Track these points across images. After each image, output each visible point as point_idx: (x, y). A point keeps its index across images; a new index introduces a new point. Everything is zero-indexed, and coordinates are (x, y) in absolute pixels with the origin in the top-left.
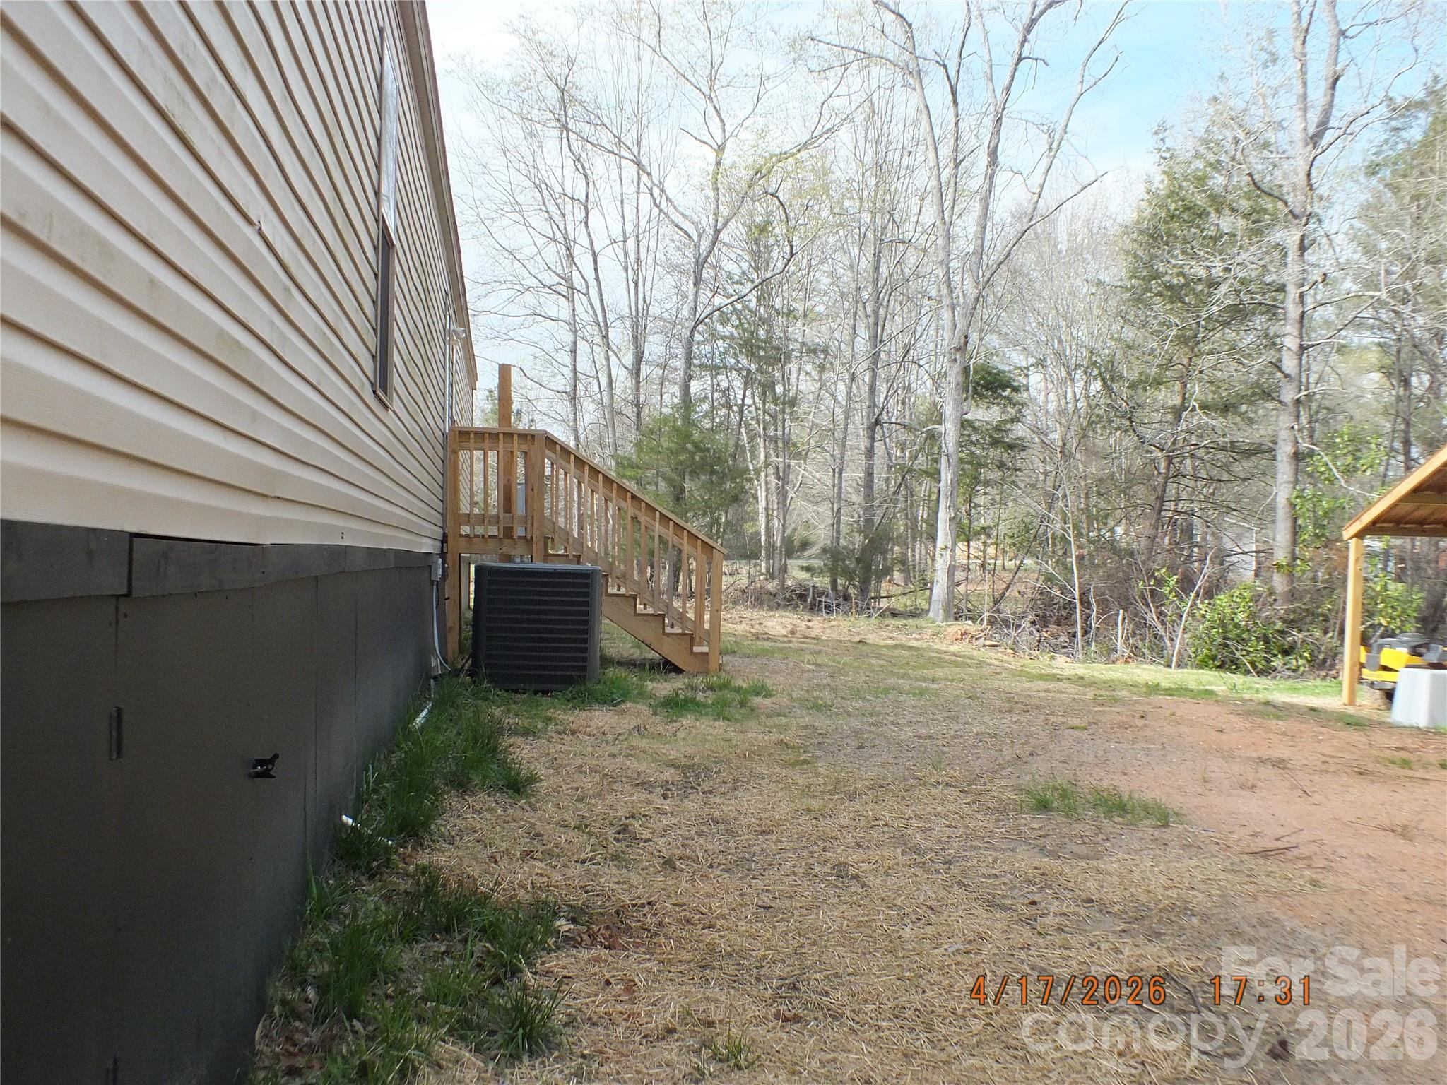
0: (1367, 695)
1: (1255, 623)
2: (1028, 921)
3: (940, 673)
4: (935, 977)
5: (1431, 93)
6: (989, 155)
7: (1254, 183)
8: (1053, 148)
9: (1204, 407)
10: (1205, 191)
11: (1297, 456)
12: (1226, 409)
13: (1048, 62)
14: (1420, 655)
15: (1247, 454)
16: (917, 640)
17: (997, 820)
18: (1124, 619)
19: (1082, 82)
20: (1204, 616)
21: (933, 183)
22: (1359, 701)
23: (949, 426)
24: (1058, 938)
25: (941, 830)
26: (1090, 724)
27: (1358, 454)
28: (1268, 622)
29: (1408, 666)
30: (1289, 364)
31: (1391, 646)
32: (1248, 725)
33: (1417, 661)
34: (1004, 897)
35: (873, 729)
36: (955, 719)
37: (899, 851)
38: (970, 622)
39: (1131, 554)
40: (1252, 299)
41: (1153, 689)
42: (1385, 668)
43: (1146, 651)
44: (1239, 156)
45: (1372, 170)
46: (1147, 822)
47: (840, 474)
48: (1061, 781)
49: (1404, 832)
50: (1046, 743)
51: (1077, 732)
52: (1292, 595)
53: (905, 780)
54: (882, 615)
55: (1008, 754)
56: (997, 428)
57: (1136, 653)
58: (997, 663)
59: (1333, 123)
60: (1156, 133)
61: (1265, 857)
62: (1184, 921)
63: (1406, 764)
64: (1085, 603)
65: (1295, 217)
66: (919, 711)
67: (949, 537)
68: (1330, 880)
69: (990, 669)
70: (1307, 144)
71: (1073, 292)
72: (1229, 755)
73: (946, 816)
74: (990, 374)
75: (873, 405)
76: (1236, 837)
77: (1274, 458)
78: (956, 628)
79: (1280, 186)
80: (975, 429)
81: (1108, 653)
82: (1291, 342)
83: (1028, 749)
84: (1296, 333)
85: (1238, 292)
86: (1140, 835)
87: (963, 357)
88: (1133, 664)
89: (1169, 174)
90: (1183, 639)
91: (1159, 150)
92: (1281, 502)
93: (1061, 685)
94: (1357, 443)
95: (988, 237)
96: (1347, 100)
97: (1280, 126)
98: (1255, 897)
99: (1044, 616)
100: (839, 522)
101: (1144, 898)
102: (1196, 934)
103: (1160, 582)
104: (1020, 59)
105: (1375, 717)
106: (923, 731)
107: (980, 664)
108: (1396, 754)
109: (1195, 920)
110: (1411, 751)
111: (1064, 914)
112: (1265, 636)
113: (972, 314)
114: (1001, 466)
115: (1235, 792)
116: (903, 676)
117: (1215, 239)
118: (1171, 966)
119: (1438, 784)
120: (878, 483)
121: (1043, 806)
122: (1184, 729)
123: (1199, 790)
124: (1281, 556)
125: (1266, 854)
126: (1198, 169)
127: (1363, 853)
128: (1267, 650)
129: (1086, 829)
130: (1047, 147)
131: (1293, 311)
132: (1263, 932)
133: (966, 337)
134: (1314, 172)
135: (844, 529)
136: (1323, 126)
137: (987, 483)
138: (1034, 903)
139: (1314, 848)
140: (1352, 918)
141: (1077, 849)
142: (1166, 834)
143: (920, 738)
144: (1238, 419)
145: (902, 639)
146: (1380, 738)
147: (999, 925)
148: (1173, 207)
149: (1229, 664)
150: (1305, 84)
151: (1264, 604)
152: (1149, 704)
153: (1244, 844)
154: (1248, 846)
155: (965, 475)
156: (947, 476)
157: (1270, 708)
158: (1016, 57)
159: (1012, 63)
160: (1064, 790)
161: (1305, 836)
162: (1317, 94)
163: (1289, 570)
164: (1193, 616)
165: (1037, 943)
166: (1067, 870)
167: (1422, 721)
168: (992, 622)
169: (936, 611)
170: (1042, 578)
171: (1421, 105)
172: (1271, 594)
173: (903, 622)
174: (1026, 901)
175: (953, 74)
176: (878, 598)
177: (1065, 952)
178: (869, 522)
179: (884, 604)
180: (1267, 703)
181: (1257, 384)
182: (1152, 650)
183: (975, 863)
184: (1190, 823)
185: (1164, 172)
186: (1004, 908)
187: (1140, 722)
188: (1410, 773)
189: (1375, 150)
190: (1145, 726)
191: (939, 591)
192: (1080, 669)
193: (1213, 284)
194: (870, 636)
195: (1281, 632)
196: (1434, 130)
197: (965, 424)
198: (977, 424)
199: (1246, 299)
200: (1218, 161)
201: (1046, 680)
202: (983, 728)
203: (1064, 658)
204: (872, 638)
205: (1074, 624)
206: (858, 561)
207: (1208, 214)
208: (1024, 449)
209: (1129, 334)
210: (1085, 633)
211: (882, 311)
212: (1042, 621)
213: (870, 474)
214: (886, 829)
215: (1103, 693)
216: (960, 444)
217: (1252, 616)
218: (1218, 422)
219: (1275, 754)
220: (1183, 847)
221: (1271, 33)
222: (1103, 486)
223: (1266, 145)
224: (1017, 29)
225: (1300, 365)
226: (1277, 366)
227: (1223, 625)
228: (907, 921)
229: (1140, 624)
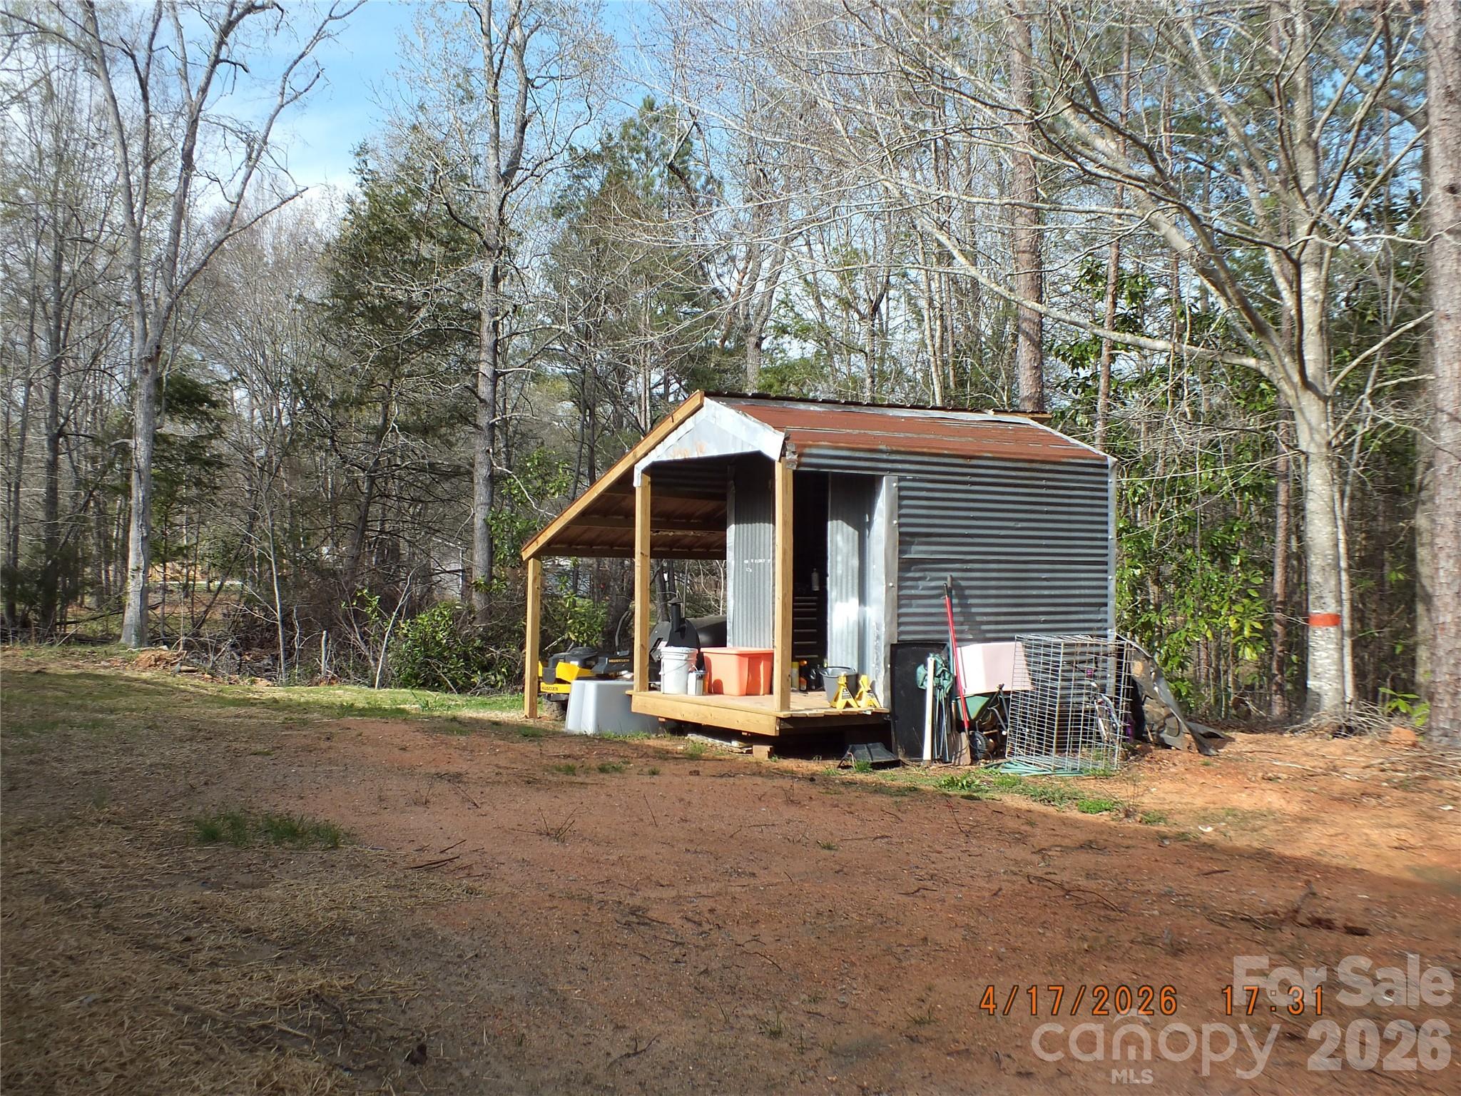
0: (545, 707)
1: (456, 641)
2: (179, 959)
3: (123, 702)
4: (63, 1033)
5: (605, 147)
6: (183, 158)
7: (451, 213)
8: (252, 160)
9: (405, 428)
10: (405, 216)
11: (494, 480)
12: (425, 431)
13: (249, 68)
14: (590, 667)
15: (446, 476)
16: (105, 667)
17: (160, 856)
18: (327, 641)
19: (282, 94)
20: (406, 636)
21: (121, 181)
22: (539, 713)
23: (140, 440)
24: (208, 974)
25: (96, 870)
26: (274, 748)
27: (547, 478)
28: (468, 640)
29: (579, 678)
30: (484, 390)
31: (565, 660)
32: (431, 741)
33: (587, 672)
34: (158, 936)
35: (32, 767)
36: (129, 751)
37: (42, 899)
38: (165, 647)
39: (334, 574)
40: (450, 324)
41: (349, 709)
42: (560, 681)
43: (351, 672)
44: (437, 186)
45: (559, 211)
46: (318, 845)
47: (17, 487)
48: (235, 810)
49: (557, 835)
50: (223, 772)
51: (259, 758)
52: (489, 613)
53: (60, 821)
54: (68, 642)
55: (181, 784)
56: (194, 444)
57: (340, 675)
58: (192, 689)
59: (523, 164)
60: (358, 154)
61: (428, 870)
62: (341, 942)
63: (570, 770)
64: (287, 624)
65: (489, 249)
66: (90, 744)
67: (142, 558)
68: (486, 886)
69: (179, 697)
70: (499, 181)
71: (278, 307)
72: (408, 772)
73: (103, 856)
74: (186, 387)
75: (55, 414)
76: (403, 853)
77: (472, 481)
78: (149, 654)
79: (477, 218)
80: (169, 444)
81: (311, 676)
82: (485, 369)
83: (203, 778)
84: (490, 360)
85: (435, 317)
86: (309, 858)
87: (155, 368)
88: (336, 686)
89: (371, 196)
90: (386, 658)
91: (361, 171)
92: (478, 522)
93: (254, 710)
94: (546, 468)
95: (182, 242)
96: (534, 144)
97: (476, 160)
98: (413, 911)
99: (247, 639)
100: (16, 539)
101: (303, 922)
102: (351, 953)
103: (363, 602)
104: (217, 61)
105: (551, 728)
106: (89, 766)
107: (174, 690)
108: (563, 761)
109: (352, 939)
110: (576, 758)
111: (220, 948)
112: (465, 653)
113: (165, 324)
114: (199, 483)
115: (408, 809)
116: (78, 708)
117: (415, 264)
118: (321, 986)
119: (595, 788)
120: (64, 499)
121: (211, 836)
122: (370, 749)
123: (375, 809)
124: (479, 575)
125: (430, 867)
126: (399, 194)
127: (519, 858)
128: (467, 667)
129: (253, 857)
130: (244, 156)
131: (487, 339)
132: (415, 943)
133: (158, 347)
134: (506, 208)
135: (24, 549)
136: (514, 166)
137: (183, 501)
138: (188, 939)
139: (476, 857)
140: (498, 920)
141: (242, 879)
142: (334, 856)
143: (85, 773)
144: (437, 441)
145: (89, 668)
146: (552, 748)
147: (147, 967)
148: (375, 228)
149: (432, 683)
150: (497, 124)
151: (464, 622)
152: (338, 725)
153: (408, 859)
154: (414, 860)
155: (159, 491)
156: (138, 493)
157: (456, 725)
158: (213, 58)
159: (207, 63)
160: (236, 819)
161: (469, 845)
162: (508, 134)
163: (486, 590)
164: (396, 635)
165: (186, 982)
166: (228, 901)
167: (589, 728)
168: (188, 646)
169: (128, 637)
170: (243, 600)
171: (598, 157)
172: (470, 613)
173: (89, 649)
174: (181, 938)
175: (141, 66)
176: (65, 624)
177: (214, 987)
178: (51, 542)
179: (71, 630)
180: (454, 719)
181: (455, 407)
182: (356, 670)
183: (129, 903)
184: (361, 843)
185: (366, 194)
186: (155, 948)
187: (324, 745)
188: (574, 779)
189: (559, 193)
190: (330, 748)
191: (131, 613)
192: (279, 693)
193: (413, 308)
194: (52, 666)
195: (480, 649)
196: (610, 182)
197: (158, 440)
198: (171, 439)
199: (444, 324)
200: (419, 189)
201: (239, 705)
202: (157, 760)
203: (265, 681)
204: (54, 668)
205: (276, 647)
206: (40, 583)
207: (408, 239)
208: (221, 466)
209: (333, 352)
210: (289, 654)
211: (66, 313)
212: (243, 644)
213: (52, 490)
214: (31, 877)
215: (295, 716)
216: (152, 458)
217: (453, 634)
218: (418, 444)
219: (453, 769)
220: (351, 868)
221: (468, 72)
222: (304, 507)
223: (464, 178)
224: (213, 29)
225: (495, 391)
226: (473, 390)
227: (425, 643)
228: (40, 975)
229: (342, 646)
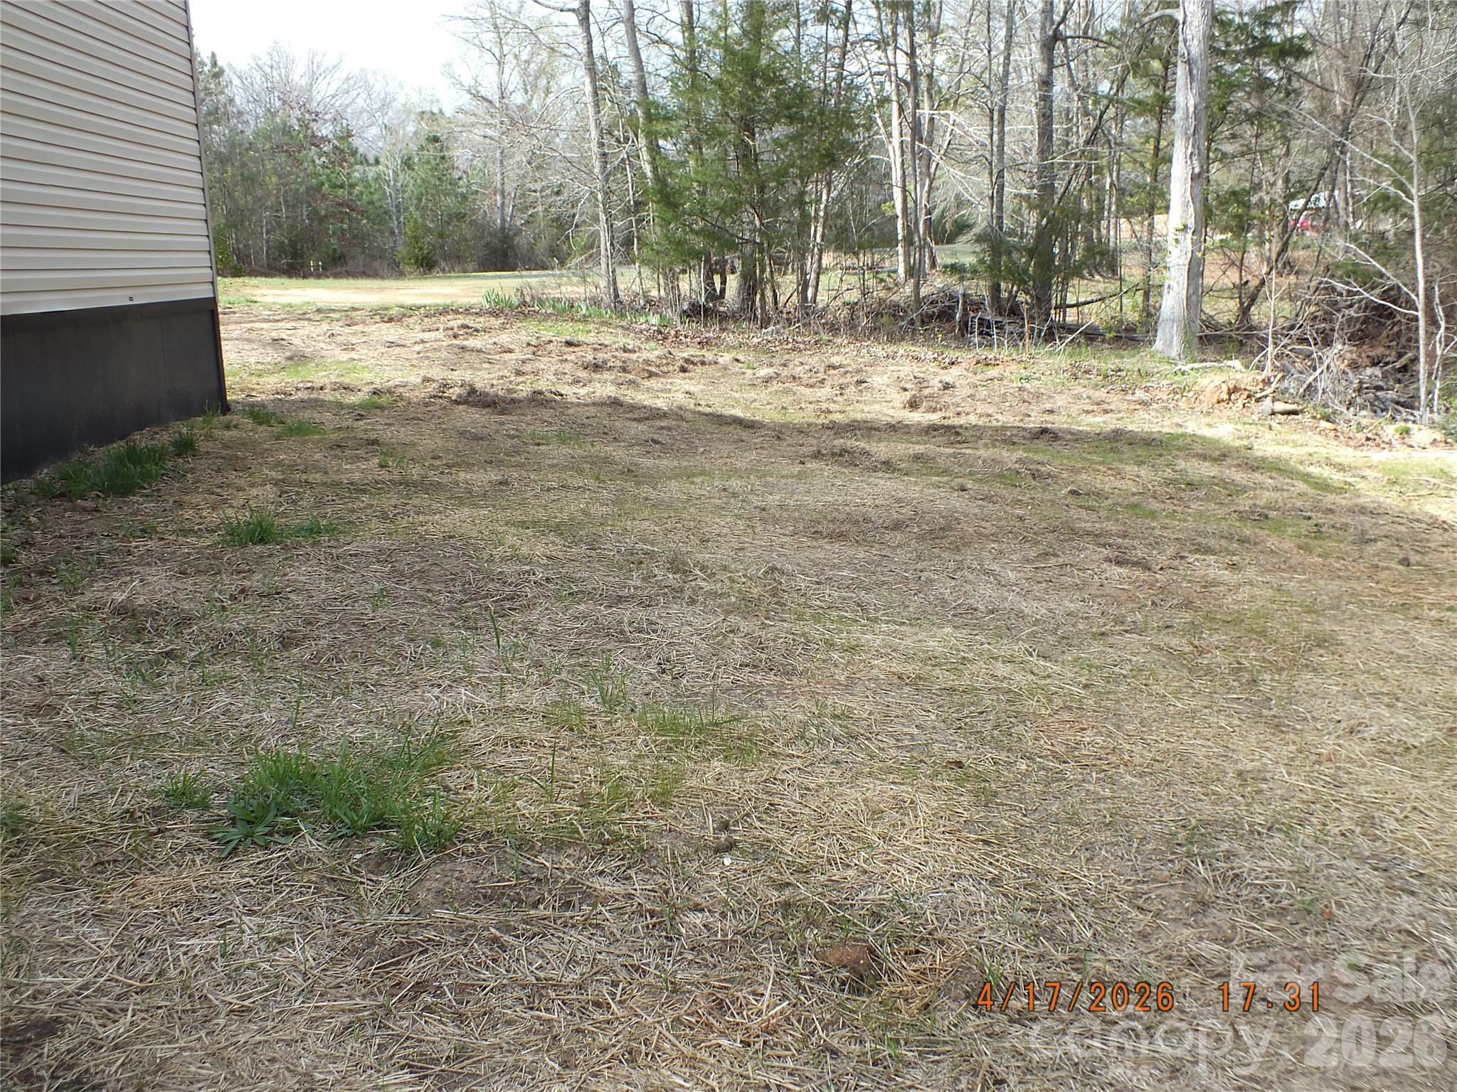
23: (1192, 8)
38: (1240, 364)
67: (1191, 210)
75: (1051, 8)
100: (1000, 193)
156: (1186, 101)
169: (1169, 339)
173: (1113, 361)
176: (1063, 308)
178: (1047, 190)
206: (1031, 252)
